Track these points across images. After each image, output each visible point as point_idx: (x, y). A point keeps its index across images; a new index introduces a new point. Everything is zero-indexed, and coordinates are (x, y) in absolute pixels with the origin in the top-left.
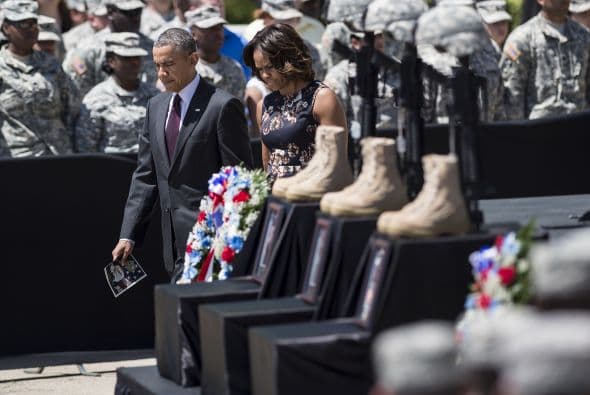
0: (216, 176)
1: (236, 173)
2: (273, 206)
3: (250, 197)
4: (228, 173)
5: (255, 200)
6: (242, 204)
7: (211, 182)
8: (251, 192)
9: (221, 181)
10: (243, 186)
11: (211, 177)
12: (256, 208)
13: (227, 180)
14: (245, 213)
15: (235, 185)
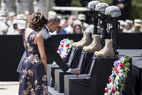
0: (62, 41)
1: (66, 40)
2: (73, 48)
3: (69, 46)
4: (65, 40)
5: (70, 47)
6: (67, 48)
7: (61, 42)
8: (70, 45)
9: (63, 42)
10: (68, 43)
11: (61, 41)
12: (70, 48)
13: (64, 42)
14: (68, 49)
15: (66, 43)
